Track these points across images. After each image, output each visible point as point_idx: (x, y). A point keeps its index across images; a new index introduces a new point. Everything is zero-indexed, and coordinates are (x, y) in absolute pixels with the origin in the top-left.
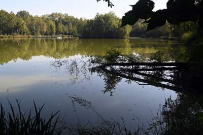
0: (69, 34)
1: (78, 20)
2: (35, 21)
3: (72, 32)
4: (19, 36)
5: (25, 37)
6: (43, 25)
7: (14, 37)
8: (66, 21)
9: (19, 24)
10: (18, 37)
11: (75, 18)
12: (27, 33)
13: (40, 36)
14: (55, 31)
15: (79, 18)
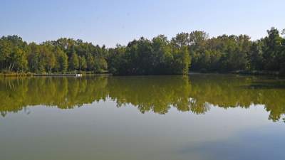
0: (88, 70)
1: (99, 48)
2: (38, 50)
3: (92, 66)
4: (13, 74)
5: (22, 76)
6: (51, 56)
7: (5, 76)
8: (81, 50)
9: (15, 56)
10: (11, 76)
11: (95, 45)
12: (24, 69)
13: (45, 73)
14: (66, 66)
15: (101, 46)
